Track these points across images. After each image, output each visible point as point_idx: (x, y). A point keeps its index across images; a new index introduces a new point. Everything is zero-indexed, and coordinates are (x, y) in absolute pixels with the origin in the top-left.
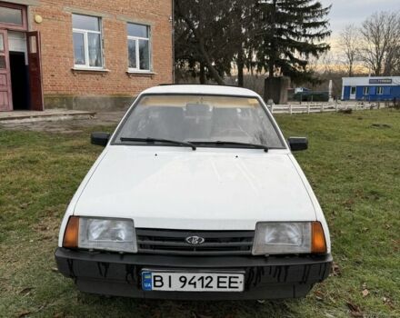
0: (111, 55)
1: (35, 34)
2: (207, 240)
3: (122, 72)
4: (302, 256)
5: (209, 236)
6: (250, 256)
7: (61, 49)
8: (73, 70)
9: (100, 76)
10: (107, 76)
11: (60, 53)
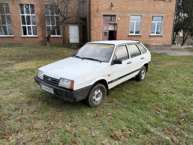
0: (144, 29)
1: (116, 24)
2: (52, 80)
3: (148, 35)
4: (68, 89)
5: (52, 79)
6: (58, 86)
7: (125, 28)
8: (128, 35)
9: (138, 37)
10: (141, 37)
11: (125, 30)
